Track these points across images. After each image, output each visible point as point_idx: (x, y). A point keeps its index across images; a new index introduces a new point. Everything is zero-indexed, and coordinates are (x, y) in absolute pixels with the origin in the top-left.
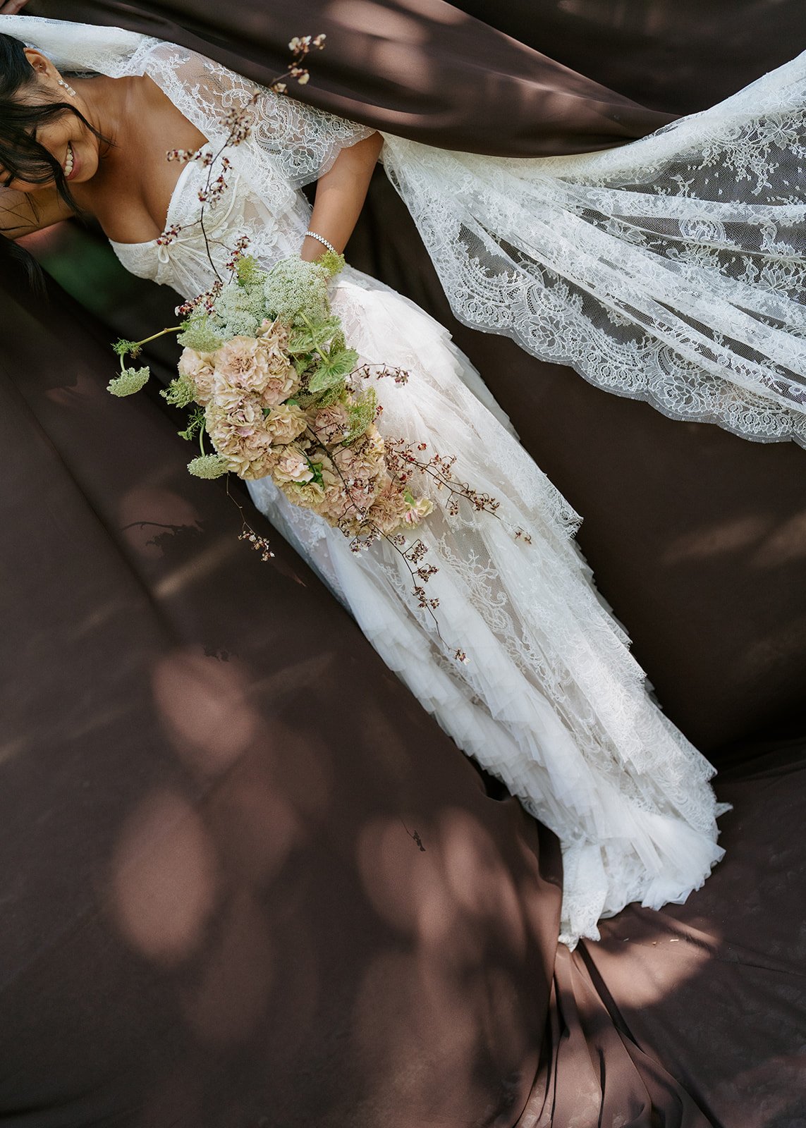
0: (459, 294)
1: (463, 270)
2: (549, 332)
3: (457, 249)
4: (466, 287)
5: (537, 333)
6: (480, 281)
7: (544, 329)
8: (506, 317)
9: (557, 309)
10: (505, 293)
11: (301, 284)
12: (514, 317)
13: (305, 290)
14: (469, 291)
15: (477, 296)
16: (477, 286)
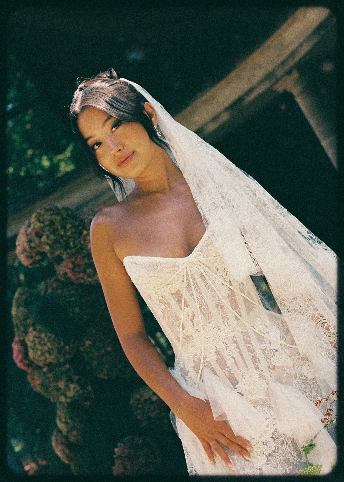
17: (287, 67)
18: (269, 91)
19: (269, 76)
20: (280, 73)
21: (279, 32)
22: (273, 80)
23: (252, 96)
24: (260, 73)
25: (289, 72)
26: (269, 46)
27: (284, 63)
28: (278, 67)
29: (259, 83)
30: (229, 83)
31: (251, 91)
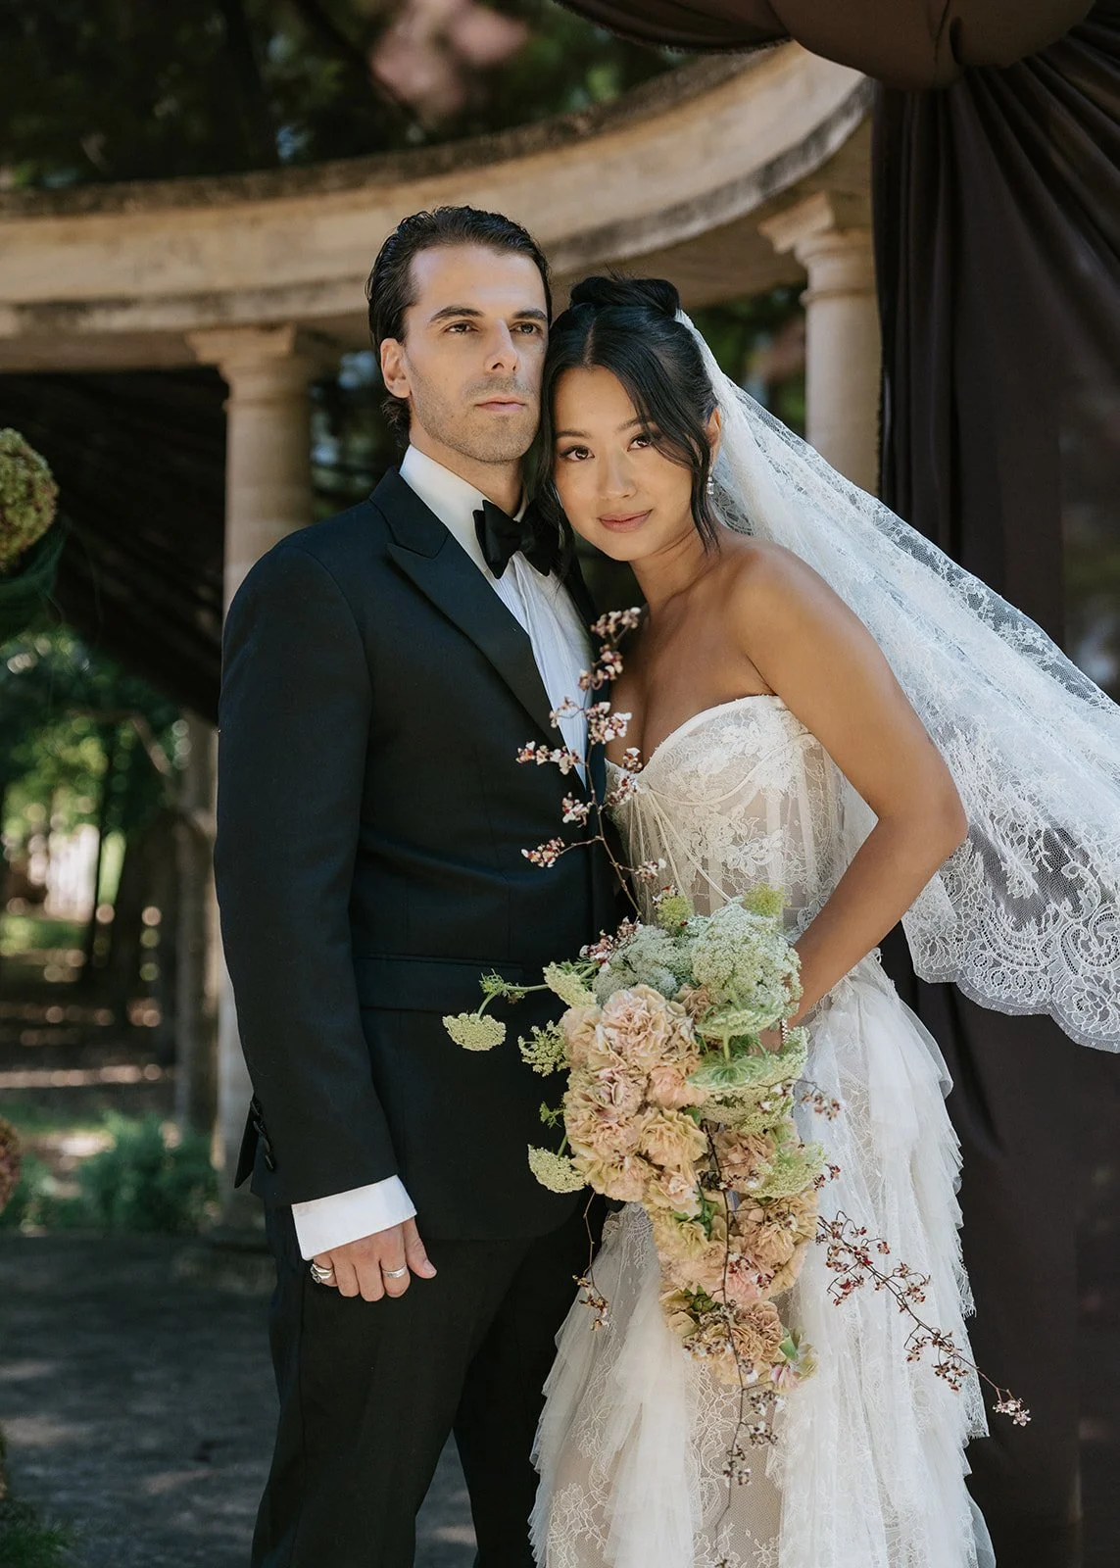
0: (981, 960)
1: (988, 925)
2: (1098, 999)
3: (981, 897)
4: (991, 949)
5: (1083, 1004)
6: (1008, 939)
7: (1092, 995)
8: (1043, 988)
9: (1102, 962)
10: (1038, 950)
11: (733, 942)
12: (1053, 986)
13: (737, 950)
14: (995, 955)
15: (1004, 962)
16: (1006, 947)
17: (274, 311)
18: (179, 337)
19: (204, 299)
20: (244, 311)
21: (312, 204)
22: (210, 318)
23: (120, 321)
24: (183, 276)
25: (270, 327)
26: (255, 222)
27: (274, 293)
28: (250, 293)
29: (164, 300)
30: (69, 239)
31: (124, 303)
